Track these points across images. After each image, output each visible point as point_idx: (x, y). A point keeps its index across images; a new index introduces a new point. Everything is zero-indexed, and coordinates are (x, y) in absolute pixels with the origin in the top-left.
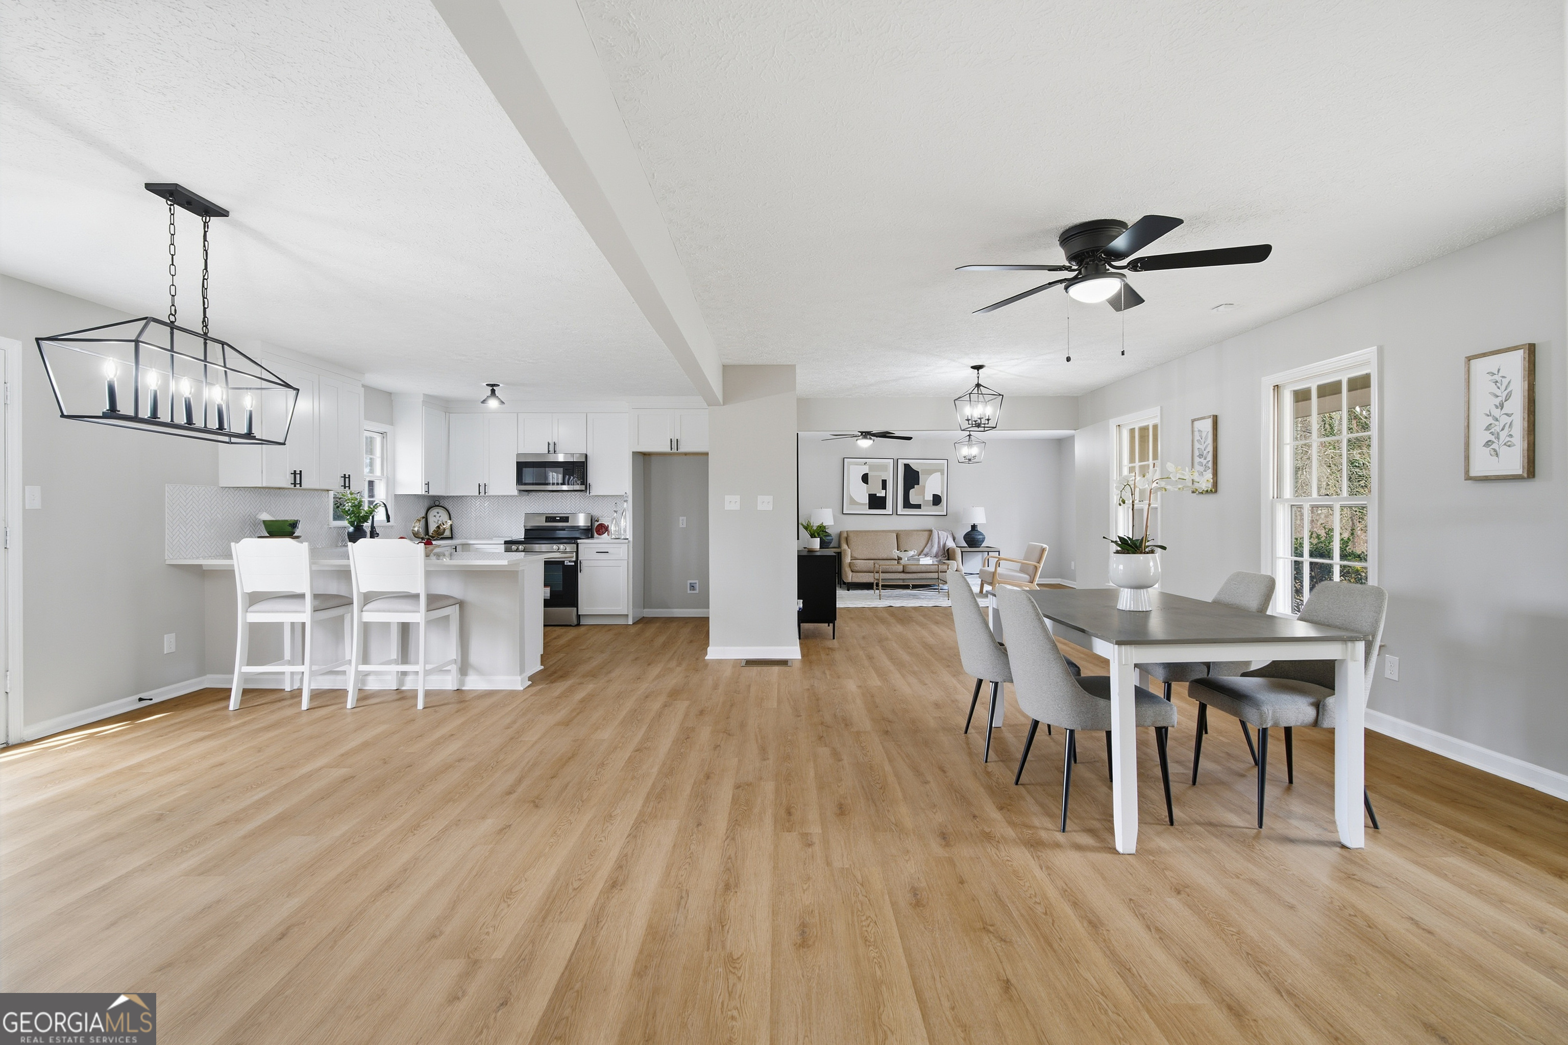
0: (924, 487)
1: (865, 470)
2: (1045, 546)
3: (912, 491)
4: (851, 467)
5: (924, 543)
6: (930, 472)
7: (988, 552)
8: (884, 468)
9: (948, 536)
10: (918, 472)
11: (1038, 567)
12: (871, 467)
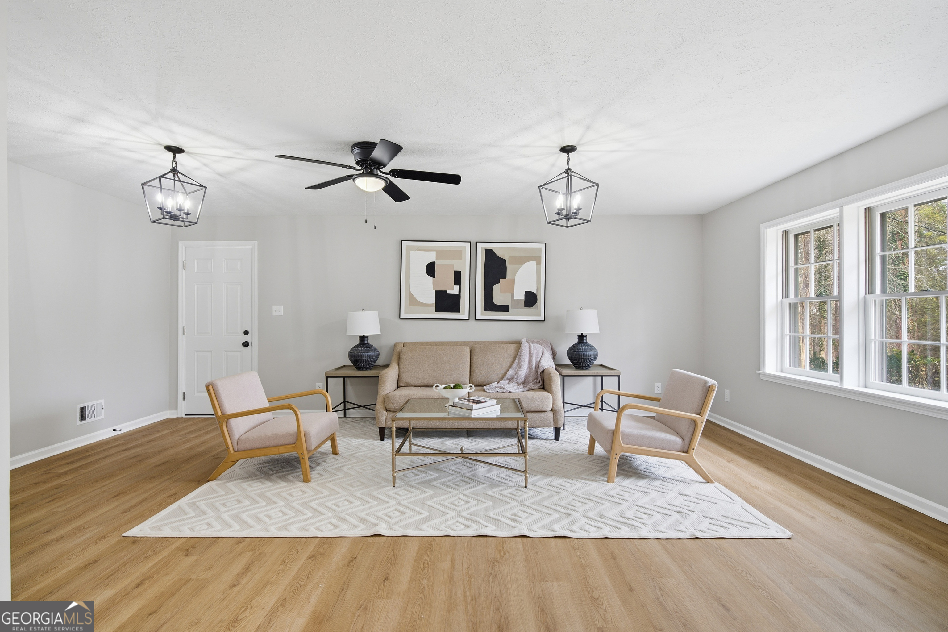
0: (513, 281)
1: (431, 257)
2: (711, 381)
3: (496, 288)
4: (412, 253)
5: (508, 361)
6: (522, 261)
7: (602, 376)
8: (458, 254)
9: (545, 351)
10: (505, 260)
11: (699, 423)
12: (440, 253)
